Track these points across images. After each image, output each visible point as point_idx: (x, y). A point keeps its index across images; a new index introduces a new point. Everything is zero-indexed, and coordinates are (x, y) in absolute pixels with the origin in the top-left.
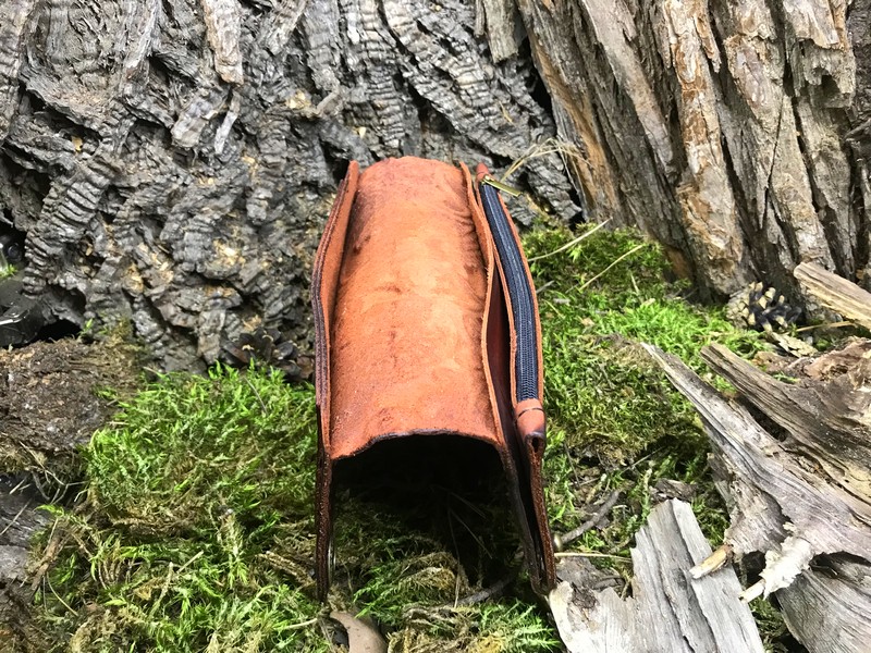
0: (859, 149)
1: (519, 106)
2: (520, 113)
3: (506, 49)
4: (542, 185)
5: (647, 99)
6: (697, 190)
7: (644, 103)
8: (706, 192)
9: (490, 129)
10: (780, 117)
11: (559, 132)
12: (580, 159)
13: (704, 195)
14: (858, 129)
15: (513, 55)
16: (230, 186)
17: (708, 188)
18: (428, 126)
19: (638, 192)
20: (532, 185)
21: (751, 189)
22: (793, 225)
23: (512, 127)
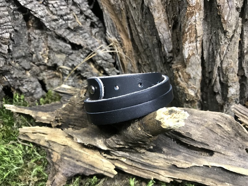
1: (85, 16)
2: (86, 20)
4: (99, 60)
5: (162, 15)
6: (185, 66)
8: (189, 68)
9: (69, 28)
11: (107, 31)
13: (188, 70)
17: (191, 66)
18: (31, 25)
19: (148, 64)
20: (94, 60)
21: (210, 66)
22: (228, 84)
23: (82, 27)
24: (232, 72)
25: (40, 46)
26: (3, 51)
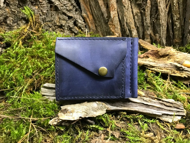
0: (143, 12)
1: (73, 6)
2: (74, 8)
4: (79, 24)
5: (102, 2)
6: (113, 22)
7: (101, 2)
9: (67, 10)
10: (128, 6)
11: (82, 12)
12: (87, 18)
14: (143, 8)
16: (2, 15)
17: (115, 22)
18: (52, 9)
19: (100, 25)
20: (77, 24)
21: (123, 22)
22: (131, 30)
23: (72, 10)
24: (132, 24)
25: (55, 18)
26: (43, 18)
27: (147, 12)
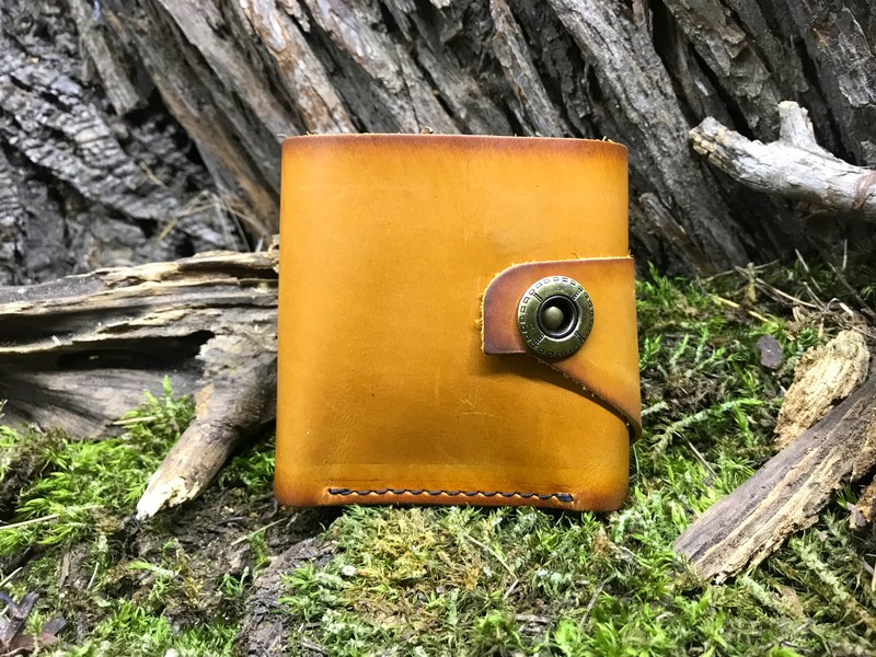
1: (168, 166)
2: (173, 174)
3: (128, 97)
9: (128, 191)
10: (400, 73)
14: (483, 56)
15: (138, 104)
23: (159, 187)
27: (511, 71)
